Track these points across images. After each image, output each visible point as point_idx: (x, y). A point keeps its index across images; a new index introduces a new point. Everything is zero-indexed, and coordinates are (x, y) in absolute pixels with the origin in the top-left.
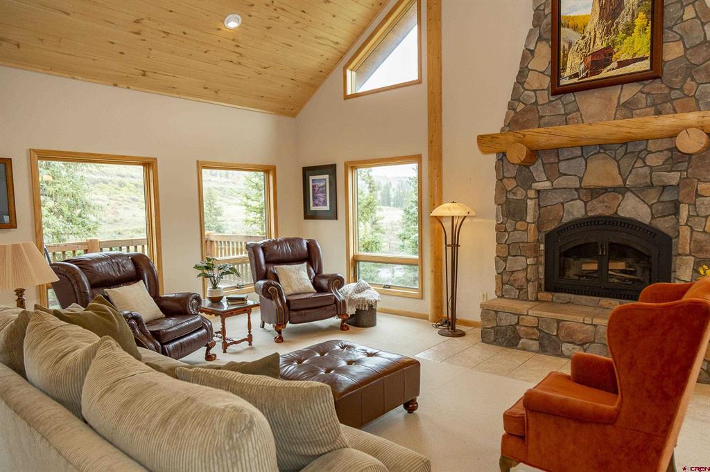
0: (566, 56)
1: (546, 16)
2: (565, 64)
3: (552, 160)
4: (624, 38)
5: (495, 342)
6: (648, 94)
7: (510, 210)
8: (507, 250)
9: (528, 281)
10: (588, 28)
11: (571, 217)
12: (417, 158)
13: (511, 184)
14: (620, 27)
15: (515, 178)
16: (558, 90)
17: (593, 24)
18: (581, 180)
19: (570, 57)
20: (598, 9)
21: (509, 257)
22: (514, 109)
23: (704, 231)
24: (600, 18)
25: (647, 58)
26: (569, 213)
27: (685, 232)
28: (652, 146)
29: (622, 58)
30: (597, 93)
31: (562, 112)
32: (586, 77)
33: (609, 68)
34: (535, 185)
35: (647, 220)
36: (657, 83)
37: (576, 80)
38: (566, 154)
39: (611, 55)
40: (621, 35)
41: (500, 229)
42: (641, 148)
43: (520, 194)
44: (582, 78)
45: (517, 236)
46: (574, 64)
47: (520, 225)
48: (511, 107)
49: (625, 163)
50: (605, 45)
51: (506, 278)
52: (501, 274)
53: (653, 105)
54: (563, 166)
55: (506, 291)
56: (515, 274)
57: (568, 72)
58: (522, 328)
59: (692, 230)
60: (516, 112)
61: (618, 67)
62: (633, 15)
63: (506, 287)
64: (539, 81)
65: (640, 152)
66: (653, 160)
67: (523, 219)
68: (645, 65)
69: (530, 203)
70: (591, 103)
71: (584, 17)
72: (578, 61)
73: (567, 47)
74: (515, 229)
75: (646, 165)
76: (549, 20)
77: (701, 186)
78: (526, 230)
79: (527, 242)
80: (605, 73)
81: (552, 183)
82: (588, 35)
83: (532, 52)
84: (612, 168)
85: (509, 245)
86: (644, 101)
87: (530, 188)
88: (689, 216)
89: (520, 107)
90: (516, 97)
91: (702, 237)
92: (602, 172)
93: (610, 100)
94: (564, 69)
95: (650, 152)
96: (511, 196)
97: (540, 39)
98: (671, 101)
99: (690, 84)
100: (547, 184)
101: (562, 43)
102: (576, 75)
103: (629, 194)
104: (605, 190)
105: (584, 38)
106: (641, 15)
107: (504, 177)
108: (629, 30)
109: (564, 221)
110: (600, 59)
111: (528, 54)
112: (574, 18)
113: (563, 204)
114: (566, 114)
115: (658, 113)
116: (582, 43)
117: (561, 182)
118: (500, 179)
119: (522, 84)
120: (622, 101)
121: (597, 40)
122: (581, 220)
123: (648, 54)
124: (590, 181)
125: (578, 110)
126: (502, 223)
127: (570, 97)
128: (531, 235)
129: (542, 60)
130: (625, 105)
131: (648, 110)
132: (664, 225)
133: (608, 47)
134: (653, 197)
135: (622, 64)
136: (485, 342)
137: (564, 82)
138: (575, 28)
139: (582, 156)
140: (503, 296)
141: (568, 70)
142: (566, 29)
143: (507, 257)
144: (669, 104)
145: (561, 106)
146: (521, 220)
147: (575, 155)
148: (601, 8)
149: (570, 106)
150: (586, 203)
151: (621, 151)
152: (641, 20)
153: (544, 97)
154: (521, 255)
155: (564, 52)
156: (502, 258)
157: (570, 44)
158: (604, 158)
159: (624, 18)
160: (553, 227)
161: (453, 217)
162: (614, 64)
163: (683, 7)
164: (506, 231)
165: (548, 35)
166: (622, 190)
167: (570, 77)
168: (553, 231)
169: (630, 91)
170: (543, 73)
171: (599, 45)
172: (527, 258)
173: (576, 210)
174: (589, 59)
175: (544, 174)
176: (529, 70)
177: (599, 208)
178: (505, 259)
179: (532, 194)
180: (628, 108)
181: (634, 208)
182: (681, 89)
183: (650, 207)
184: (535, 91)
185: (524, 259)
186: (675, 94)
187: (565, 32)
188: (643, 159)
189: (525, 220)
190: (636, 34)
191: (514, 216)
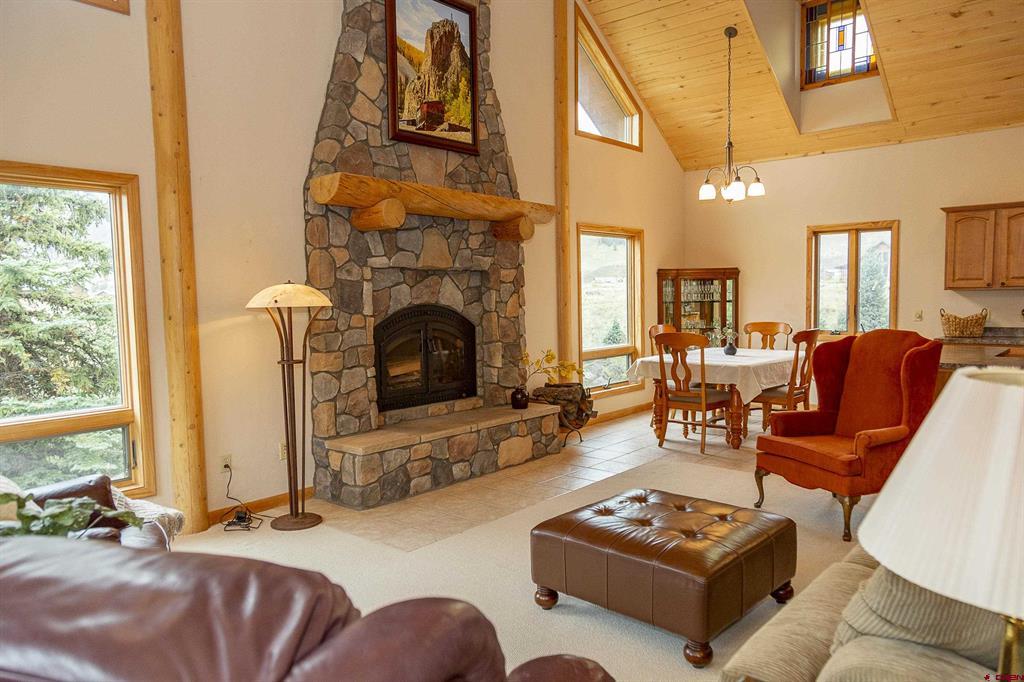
0: (403, 92)
1: (373, 23)
2: (403, 103)
4: (452, 99)
5: (384, 500)
6: (466, 169)
7: (342, 298)
8: (341, 360)
9: (370, 402)
10: (423, 68)
11: (399, 307)
13: (341, 257)
14: (449, 85)
15: (346, 247)
17: (427, 65)
19: (407, 96)
20: (430, 51)
21: (345, 371)
22: (340, 142)
23: (504, 317)
24: (433, 63)
25: (469, 130)
26: (398, 301)
27: (494, 318)
28: (472, 227)
29: (452, 121)
30: (429, 153)
31: (397, 165)
32: (423, 129)
33: (442, 127)
34: (371, 261)
35: (459, 307)
36: (472, 162)
37: (413, 129)
39: (443, 112)
40: (450, 93)
41: (330, 328)
42: (464, 227)
43: (355, 273)
44: (419, 129)
45: (354, 337)
46: (411, 108)
47: (356, 320)
48: (335, 136)
49: (453, 240)
50: (437, 99)
51: (340, 405)
52: (334, 400)
53: (470, 183)
54: (401, 238)
55: (343, 424)
56: (352, 396)
57: (405, 115)
58: (416, 464)
59: (499, 316)
60: (343, 147)
61: (449, 130)
62: (458, 76)
63: (343, 418)
64: (367, 110)
65: (463, 231)
66: (473, 242)
67: (359, 310)
68: (465, 137)
69: (367, 287)
70: (423, 162)
71: (419, 52)
72: (415, 105)
73: (403, 80)
74: (349, 328)
75: (468, 247)
76: (380, 29)
77: (502, 273)
78: (366, 327)
79: (367, 345)
80: (438, 132)
81: (389, 259)
82: (422, 77)
83: (358, 65)
85: (344, 352)
86: (464, 176)
87: (365, 264)
88: (497, 302)
89: (349, 142)
90: (342, 124)
91: (503, 322)
92: (436, 250)
93: (439, 164)
94: (402, 109)
95: (470, 234)
96: (342, 275)
97: (369, 52)
98: (482, 182)
99: (492, 170)
100: (385, 260)
101: (399, 74)
102: (413, 123)
103: (447, 278)
105: (419, 78)
106: (463, 79)
107: (330, 245)
108: (455, 92)
109: (390, 312)
110: (434, 113)
112: (409, 47)
113: (390, 289)
114: (401, 169)
115: (474, 191)
116: (418, 84)
117: (399, 259)
118: (325, 248)
119: (348, 107)
120: (449, 170)
121: (431, 88)
122: (406, 309)
123: (469, 127)
125: (412, 168)
126: (331, 318)
127: (404, 148)
128: (371, 334)
129: (372, 82)
130: (452, 175)
131: (467, 186)
132: (473, 313)
133: (439, 103)
134: (465, 283)
135: (453, 128)
136: (369, 507)
137: (403, 126)
138: (411, 61)
139: (420, 227)
140: (338, 433)
141: (406, 111)
142: (401, 56)
143: (341, 371)
144: (480, 185)
145: (395, 156)
146: (356, 313)
147: (411, 226)
148: (433, 50)
149: (405, 159)
150: (412, 288)
151: (449, 228)
152: (463, 85)
153: (377, 138)
154: (359, 366)
155: (401, 85)
156: (333, 374)
157: (407, 79)
158: (436, 234)
159: (451, 76)
161: (290, 309)
162: (445, 126)
163: (485, 90)
164: (337, 330)
165: (382, 54)
166: (441, 273)
167: (408, 123)
168: (381, 324)
169: (454, 161)
170: (373, 102)
171: (433, 97)
172: (366, 368)
173: (404, 297)
174: (425, 107)
175: (381, 246)
176: (356, 90)
177: (424, 295)
178: (338, 375)
179: (368, 273)
180: (453, 180)
181: (451, 295)
182: (487, 173)
183: (463, 292)
184: (365, 123)
185: (362, 369)
186: (484, 177)
187: (401, 60)
188: (467, 240)
189: (361, 313)
190: (460, 99)
191: (348, 307)
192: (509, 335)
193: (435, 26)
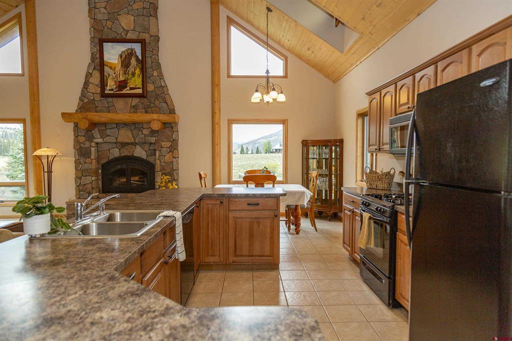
0: (107, 80)
1: (97, 58)
2: (107, 83)
3: (103, 128)
4: (132, 78)
6: (142, 103)
7: (82, 153)
8: (81, 173)
9: (93, 189)
10: (116, 69)
11: (113, 156)
12: (23, 121)
13: (82, 139)
14: (130, 73)
15: (84, 136)
16: (104, 95)
17: (119, 67)
18: (116, 138)
19: (109, 81)
20: (120, 62)
21: (83, 177)
22: (83, 101)
23: (164, 162)
24: (122, 66)
25: (140, 88)
26: (112, 154)
27: (158, 162)
28: (145, 126)
29: (131, 86)
30: (122, 99)
31: (107, 106)
32: (117, 91)
33: (126, 89)
34: (95, 140)
35: (145, 157)
36: (145, 100)
37: (112, 92)
38: (109, 126)
39: (127, 83)
40: (131, 76)
41: (77, 163)
42: (141, 126)
43: (87, 144)
44: (115, 92)
45: (86, 166)
46: (111, 85)
47: (87, 160)
48: (81, 99)
49: (135, 132)
50: (124, 79)
51: (81, 188)
52: (78, 186)
53: (145, 108)
54: (108, 132)
55: (81, 195)
56: (86, 185)
57: (108, 88)
59: (160, 161)
60: (83, 102)
61: (130, 90)
62: (135, 68)
63: (81, 192)
64: (95, 89)
65: (140, 128)
66: (146, 132)
67: (89, 157)
68: (140, 91)
69: (93, 149)
70: (120, 103)
71: (115, 64)
72: (113, 83)
73: (107, 75)
74: (85, 163)
75: (143, 134)
76: (98, 60)
77: (163, 143)
78: (91, 163)
79: (92, 169)
80: (124, 92)
81: (103, 139)
83: (91, 74)
84: (130, 134)
85: (82, 171)
86: (141, 106)
87: (92, 141)
88: (159, 156)
89: (86, 100)
90: (83, 95)
91: (164, 164)
92: (125, 135)
93: (128, 104)
94: (107, 86)
95: (144, 128)
96: (82, 145)
97: (94, 68)
98: (151, 108)
99: (157, 102)
100: (101, 140)
101: (105, 73)
102: (112, 90)
103: (138, 146)
104: (128, 144)
105: (115, 73)
106: (138, 69)
107: (78, 135)
108: (133, 74)
109: (110, 158)
110: (122, 85)
111: (89, 75)
112: (110, 63)
113: (109, 150)
114: (109, 107)
115: (146, 112)
116: (114, 75)
117: (108, 139)
118: (76, 136)
119: (87, 89)
120: (133, 105)
121: (121, 76)
122: (117, 157)
123: (141, 87)
124: (120, 139)
125: (114, 106)
126: (78, 159)
127: (110, 99)
128: (94, 165)
129: (96, 79)
130: (134, 106)
131: (143, 110)
132: (151, 159)
133: (125, 80)
134: (147, 147)
135: (131, 89)
137: (106, 92)
138: (111, 68)
139: (117, 127)
140: (79, 197)
141: (108, 86)
142: (106, 67)
143: (81, 177)
144: (150, 109)
145: (106, 103)
147: (113, 127)
148: (122, 62)
149: (111, 104)
150: (120, 150)
151: (133, 127)
152: (138, 71)
153: (98, 97)
154: (89, 176)
155: (106, 78)
156: (78, 178)
157: (109, 75)
158: (126, 129)
159: (131, 69)
160: (105, 161)
161: (48, 156)
162: (128, 88)
163: (153, 70)
164: (80, 163)
165: (98, 68)
166: (134, 144)
167: (110, 90)
168: (105, 163)
169: (135, 101)
170: (96, 85)
171: (122, 78)
172: (92, 177)
173: (116, 153)
174: (118, 83)
175: (99, 135)
176: (90, 83)
177: (126, 152)
178: (80, 178)
179: (93, 144)
180: (135, 109)
181: (140, 152)
182: (154, 103)
183: (146, 152)
184: (93, 93)
185: (90, 177)
186: (152, 105)
187: (106, 68)
188: (142, 131)
189: (91, 158)
190: (136, 77)
191: (84, 155)
192: (166, 169)
193: (123, 52)
